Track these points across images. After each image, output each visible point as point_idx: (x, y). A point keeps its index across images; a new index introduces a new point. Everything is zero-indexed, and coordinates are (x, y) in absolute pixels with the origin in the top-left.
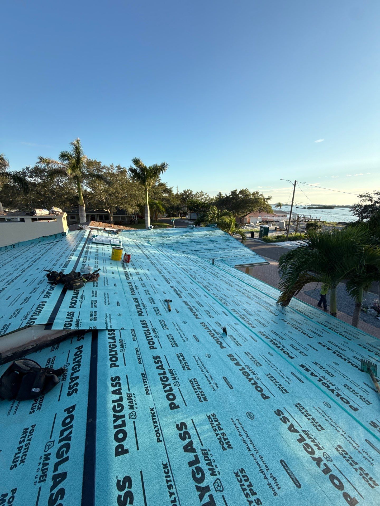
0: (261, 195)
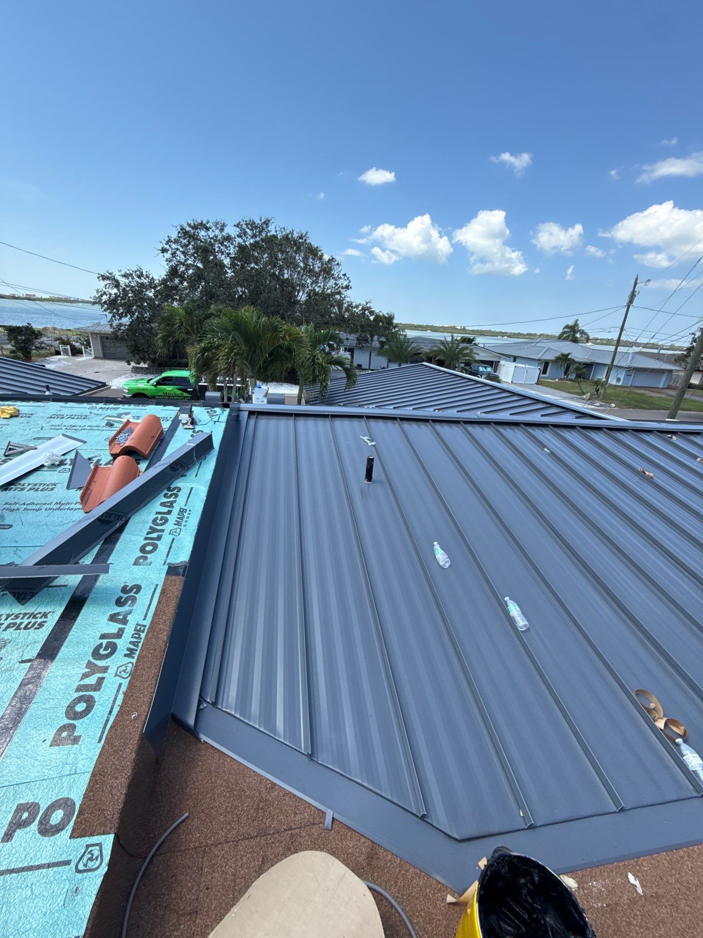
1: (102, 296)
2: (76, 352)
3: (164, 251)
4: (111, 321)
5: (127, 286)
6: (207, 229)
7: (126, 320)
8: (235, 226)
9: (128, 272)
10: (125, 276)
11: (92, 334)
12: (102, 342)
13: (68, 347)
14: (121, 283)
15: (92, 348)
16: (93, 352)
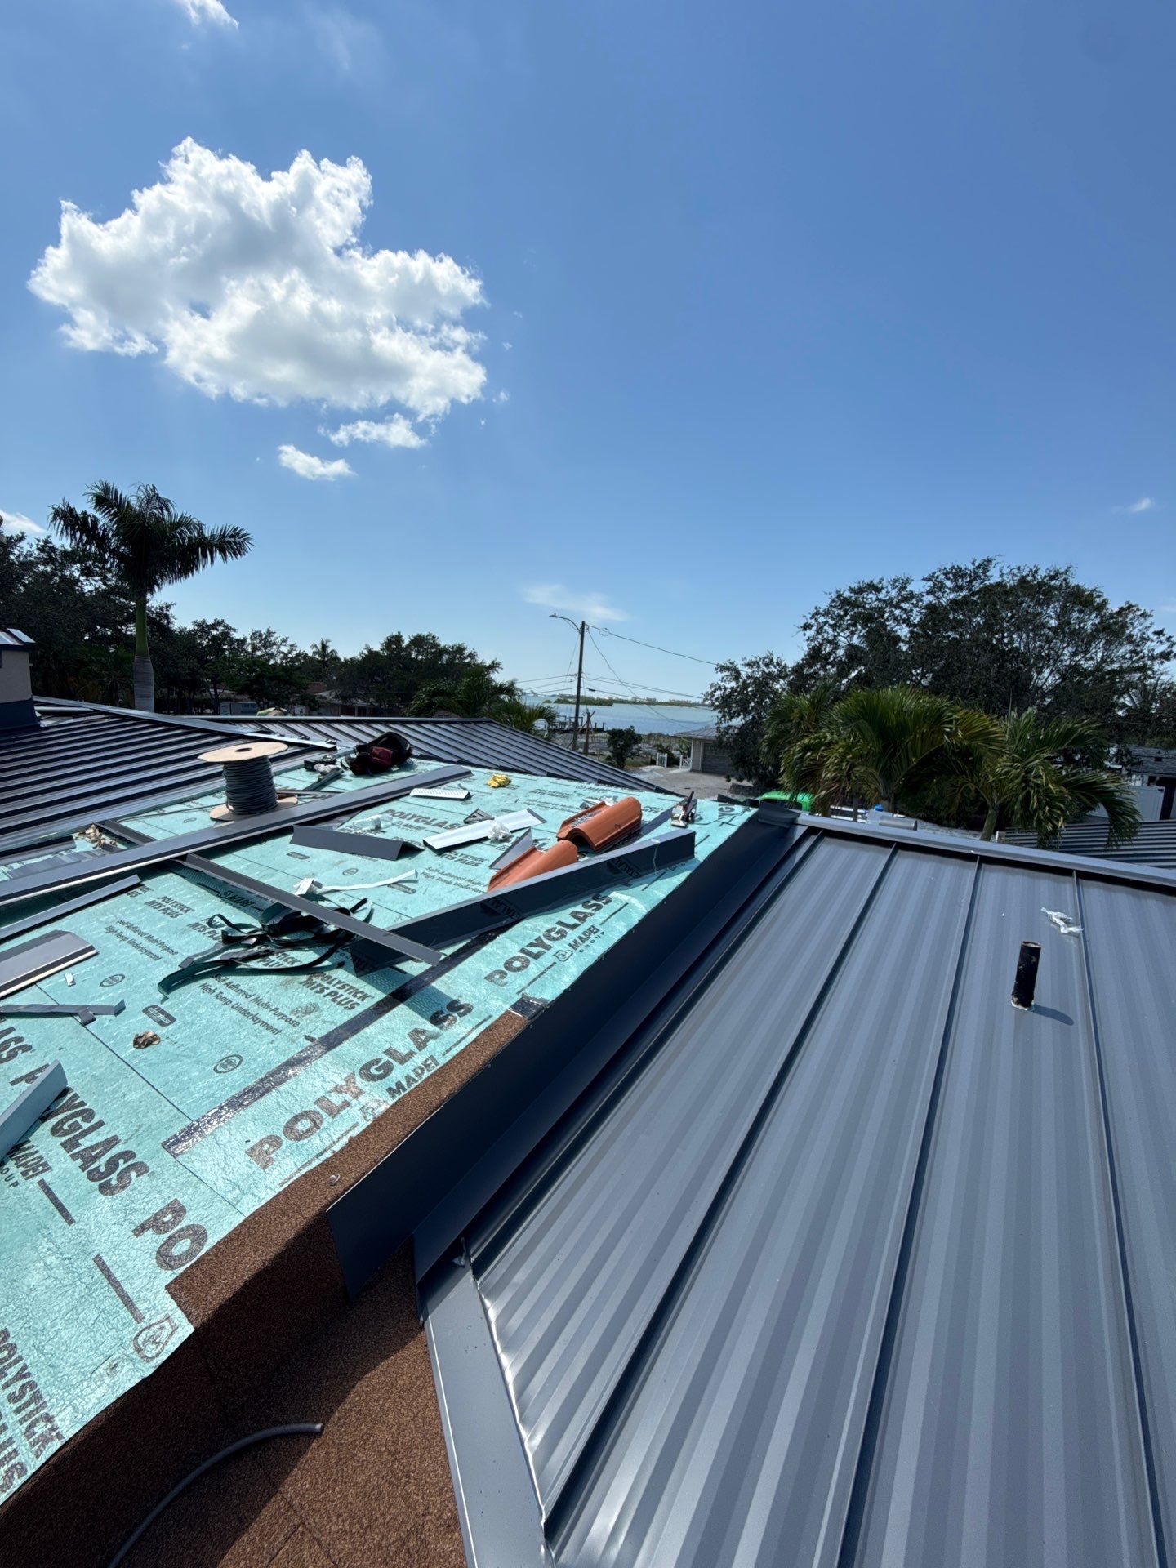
0: (472, 655)
1: (715, 691)
2: (673, 762)
3: (806, 627)
4: (720, 722)
5: (749, 677)
6: (878, 590)
7: (737, 722)
8: (924, 579)
9: (754, 660)
10: (749, 665)
11: (696, 739)
12: (704, 750)
13: (666, 756)
14: (743, 675)
15: (691, 758)
16: (691, 764)
